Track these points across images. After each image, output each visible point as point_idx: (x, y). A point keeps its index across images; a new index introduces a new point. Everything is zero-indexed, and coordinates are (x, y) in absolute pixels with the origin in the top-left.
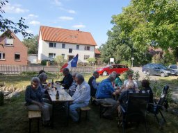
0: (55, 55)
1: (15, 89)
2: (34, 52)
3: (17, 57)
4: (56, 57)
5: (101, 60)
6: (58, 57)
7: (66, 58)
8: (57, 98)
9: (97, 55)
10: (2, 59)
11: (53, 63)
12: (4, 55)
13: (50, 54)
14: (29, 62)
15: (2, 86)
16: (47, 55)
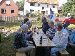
0: (34, 10)
1: (10, 30)
2: (22, 9)
3: (12, 11)
4: (34, 12)
5: (61, 14)
6: (36, 12)
7: (40, 12)
8: (41, 44)
9: (59, 11)
10: (4, 13)
11: (32, 15)
12: (5, 10)
13: (31, 10)
14: (19, 15)
15: (3, 28)
16: (29, 11)
